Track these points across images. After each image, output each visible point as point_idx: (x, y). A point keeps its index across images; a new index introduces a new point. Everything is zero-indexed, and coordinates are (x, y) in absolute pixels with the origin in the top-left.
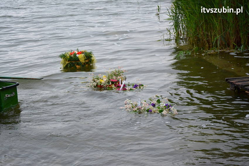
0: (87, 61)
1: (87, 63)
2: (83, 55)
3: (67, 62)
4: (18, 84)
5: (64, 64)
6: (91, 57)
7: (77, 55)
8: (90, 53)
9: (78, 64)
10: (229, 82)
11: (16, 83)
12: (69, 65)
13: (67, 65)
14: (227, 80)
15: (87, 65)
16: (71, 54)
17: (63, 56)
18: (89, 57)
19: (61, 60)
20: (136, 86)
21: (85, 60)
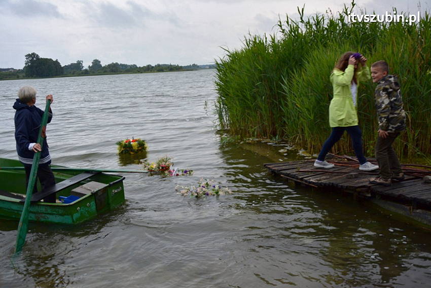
0: (140, 148)
1: (140, 150)
2: (136, 143)
3: (123, 149)
4: (124, 178)
5: (120, 150)
6: (144, 144)
7: (132, 143)
8: (143, 141)
9: (132, 151)
10: (267, 167)
11: (122, 177)
12: (124, 151)
13: (123, 151)
14: (265, 165)
15: (140, 152)
16: (126, 142)
17: (119, 143)
18: (142, 145)
19: (118, 146)
20: (186, 172)
21: (138, 147)
